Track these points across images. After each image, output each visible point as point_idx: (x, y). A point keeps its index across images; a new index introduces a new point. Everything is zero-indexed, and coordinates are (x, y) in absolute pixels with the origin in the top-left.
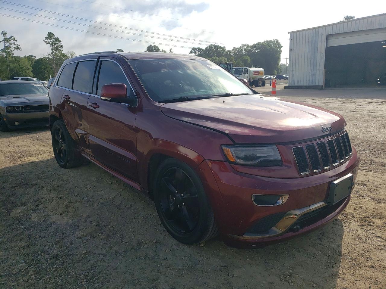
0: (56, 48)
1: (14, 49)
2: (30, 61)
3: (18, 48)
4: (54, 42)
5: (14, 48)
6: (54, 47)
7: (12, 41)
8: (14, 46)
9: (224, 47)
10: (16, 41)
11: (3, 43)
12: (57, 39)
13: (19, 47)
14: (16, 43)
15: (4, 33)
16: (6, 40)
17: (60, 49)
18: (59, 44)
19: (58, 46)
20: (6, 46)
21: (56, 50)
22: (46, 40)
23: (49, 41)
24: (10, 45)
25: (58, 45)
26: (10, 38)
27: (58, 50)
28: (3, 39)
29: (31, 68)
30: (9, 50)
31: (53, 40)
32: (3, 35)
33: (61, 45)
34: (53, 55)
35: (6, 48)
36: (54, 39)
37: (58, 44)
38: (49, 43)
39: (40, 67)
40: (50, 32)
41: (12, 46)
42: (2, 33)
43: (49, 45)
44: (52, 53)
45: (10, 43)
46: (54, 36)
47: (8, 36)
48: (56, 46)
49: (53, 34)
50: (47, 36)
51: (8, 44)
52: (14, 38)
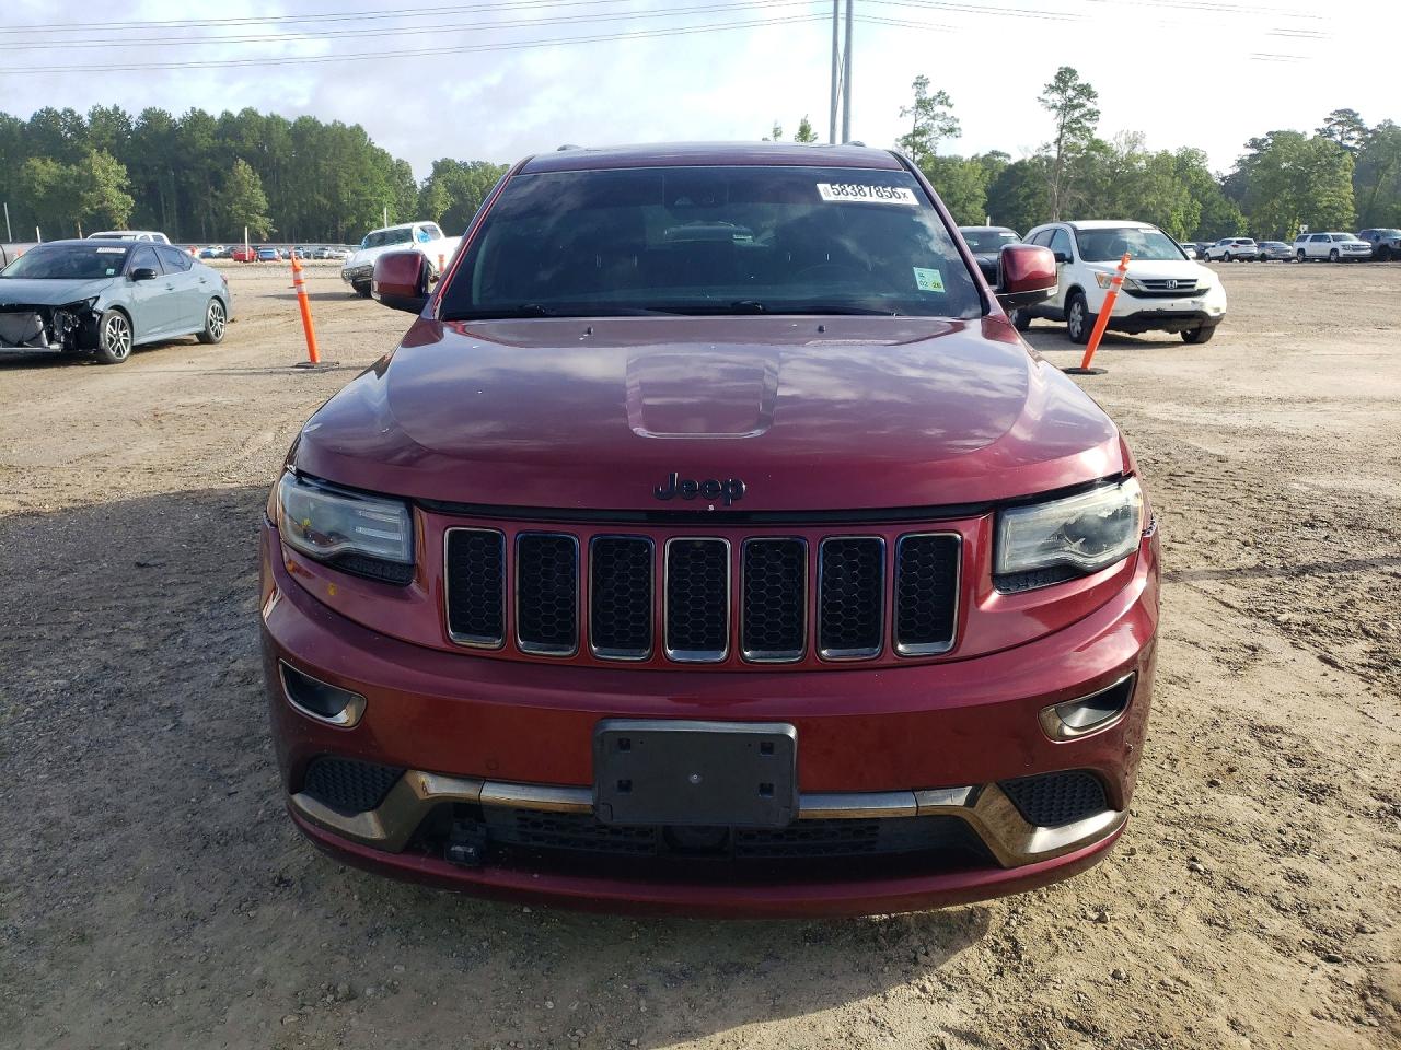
0: (1077, 121)
1: (939, 132)
2: (988, 172)
3: (951, 130)
4: (1071, 100)
5: (941, 129)
6: (1068, 119)
7: (938, 109)
8: (941, 125)
10: (951, 106)
11: (910, 118)
12: (1086, 91)
13: (956, 125)
14: (950, 112)
15: (921, 83)
16: (923, 104)
17: (1088, 124)
18: (1090, 105)
19: (1083, 116)
20: (919, 124)
21: (1072, 131)
22: (1045, 97)
23: (1057, 98)
24: (931, 122)
25: (1084, 110)
26: (934, 100)
27: (1080, 129)
28: (913, 102)
29: (984, 194)
30: (924, 139)
31: (1070, 93)
32: (915, 90)
33: (1096, 108)
34: (1060, 148)
35: (917, 133)
36: (1074, 89)
37: (1082, 106)
38: (1055, 107)
39: (1013, 190)
40: (1064, 66)
41: (936, 123)
42: (915, 84)
43: (1054, 111)
44: (1058, 141)
45: (932, 114)
46: (1076, 78)
47: (930, 93)
48: (1077, 113)
49: (1072, 72)
50: (1053, 82)
51: (925, 118)
52: (947, 99)
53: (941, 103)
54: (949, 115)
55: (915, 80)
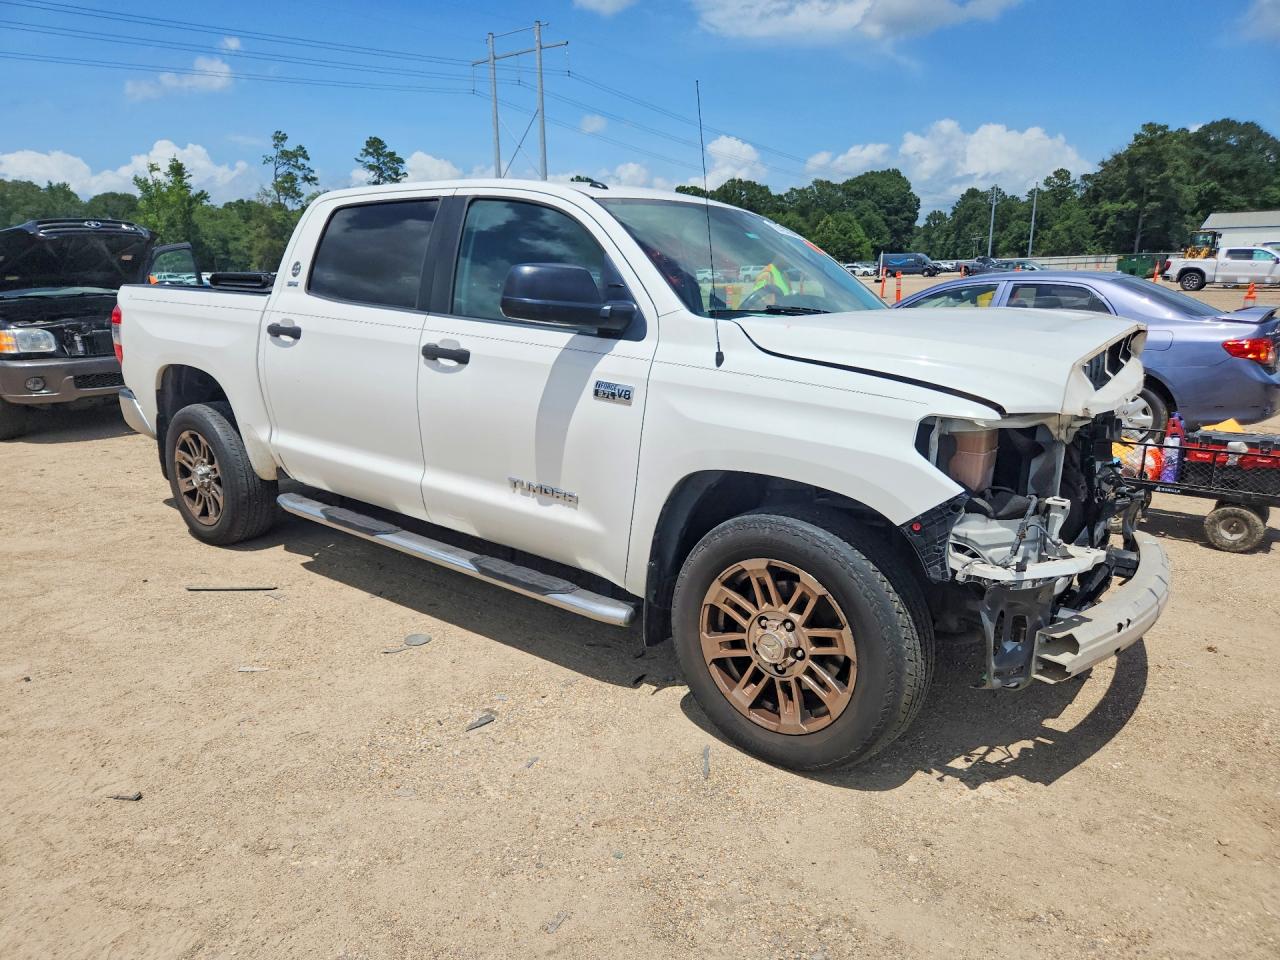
1: (299, 180)
4: (384, 163)
7: (301, 161)
8: (302, 174)
9: (766, 188)
10: (308, 159)
11: (272, 166)
12: (394, 157)
13: (313, 175)
14: (308, 164)
15: (280, 138)
16: (286, 155)
18: (397, 168)
20: (282, 170)
22: (360, 158)
23: (371, 160)
26: (295, 151)
28: (274, 153)
31: (382, 157)
32: (274, 143)
36: (384, 155)
37: (394, 168)
38: (371, 168)
40: (373, 136)
41: (300, 172)
42: (276, 138)
43: (369, 171)
46: (385, 147)
47: (291, 146)
49: (380, 142)
50: (365, 147)
51: (286, 167)
52: (305, 152)
53: (301, 155)
54: (307, 166)
55: (273, 133)
